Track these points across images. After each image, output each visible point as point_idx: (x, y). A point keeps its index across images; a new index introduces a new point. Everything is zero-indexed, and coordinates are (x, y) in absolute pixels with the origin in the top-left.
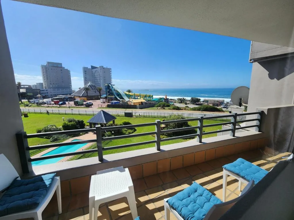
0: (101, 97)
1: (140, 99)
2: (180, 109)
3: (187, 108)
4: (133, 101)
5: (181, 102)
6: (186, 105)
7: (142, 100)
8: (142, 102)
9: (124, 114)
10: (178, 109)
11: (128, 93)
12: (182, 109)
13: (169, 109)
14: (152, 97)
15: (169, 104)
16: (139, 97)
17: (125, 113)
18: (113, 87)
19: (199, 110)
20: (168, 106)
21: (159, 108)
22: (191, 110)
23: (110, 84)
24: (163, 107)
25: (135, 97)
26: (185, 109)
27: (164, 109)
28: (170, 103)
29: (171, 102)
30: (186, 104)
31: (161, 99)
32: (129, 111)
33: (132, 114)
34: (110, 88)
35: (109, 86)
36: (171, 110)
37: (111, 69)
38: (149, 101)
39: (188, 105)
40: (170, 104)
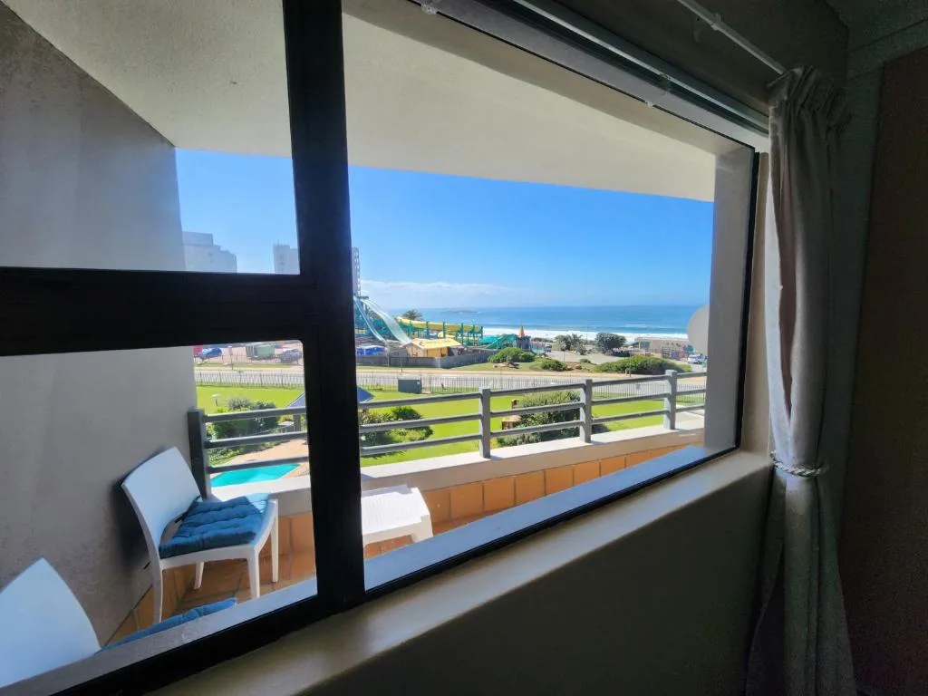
1: (444, 337)
2: (564, 370)
3: (587, 365)
4: (425, 345)
5: (568, 348)
6: (583, 357)
7: (452, 343)
8: (449, 349)
9: (395, 384)
10: (558, 367)
11: (407, 321)
12: (570, 370)
13: (532, 369)
14: (481, 332)
15: (531, 354)
16: (441, 334)
17: (400, 382)
18: (362, 304)
19: (621, 369)
20: (529, 359)
21: (502, 365)
22: (597, 372)
24: (515, 361)
25: (428, 333)
26: (579, 368)
27: (516, 367)
28: (535, 351)
29: (538, 348)
30: (582, 354)
31: (506, 337)
32: (410, 374)
33: (418, 383)
36: (536, 370)
37: (357, 250)
38: (470, 344)
39: (588, 357)
40: (536, 354)
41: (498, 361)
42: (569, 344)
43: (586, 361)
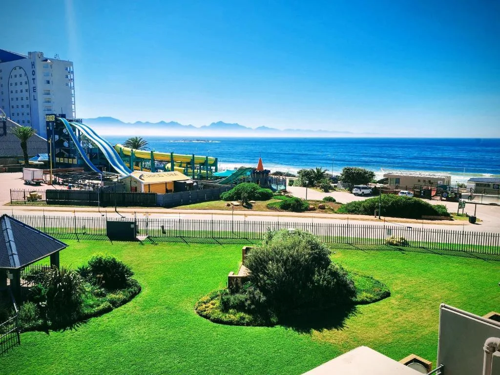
0: (27, 162)
1: (173, 169)
2: (307, 209)
3: (329, 205)
4: (148, 179)
5: (311, 185)
6: (327, 195)
7: (179, 176)
8: (175, 182)
9: (104, 226)
10: (298, 206)
11: (128, 150)
12: (313, 209)
13: (270, 208)
14: (215, 164)
15: (270, 191)
16: (169, 165)
17: (110, 224)
18: (74, 129)
19: (369, 210)
20: (265, 197)
21: (235, 203)
22: (343, 213)
23: (63, 116)
24: (247, 200)
25: (153, 164)
26: (322, 208)
27: (249, 207)
28: (274, 187)
29: (278, 182)
30: (326, 191)
31: (242, 170)
32: (127, 214)
33: (132, 226)
34: (64, 131)
35: (62, 124)
36: (275, 209)
37: (71, 64)
38: (202, 177)
39: (332, 194)
40: (274, 190)
41: (231, 198)
42: (312, 180)
43: (331, 200)
